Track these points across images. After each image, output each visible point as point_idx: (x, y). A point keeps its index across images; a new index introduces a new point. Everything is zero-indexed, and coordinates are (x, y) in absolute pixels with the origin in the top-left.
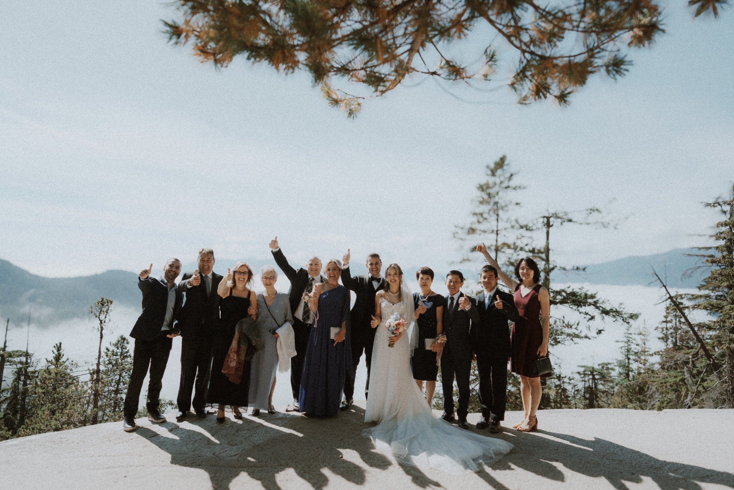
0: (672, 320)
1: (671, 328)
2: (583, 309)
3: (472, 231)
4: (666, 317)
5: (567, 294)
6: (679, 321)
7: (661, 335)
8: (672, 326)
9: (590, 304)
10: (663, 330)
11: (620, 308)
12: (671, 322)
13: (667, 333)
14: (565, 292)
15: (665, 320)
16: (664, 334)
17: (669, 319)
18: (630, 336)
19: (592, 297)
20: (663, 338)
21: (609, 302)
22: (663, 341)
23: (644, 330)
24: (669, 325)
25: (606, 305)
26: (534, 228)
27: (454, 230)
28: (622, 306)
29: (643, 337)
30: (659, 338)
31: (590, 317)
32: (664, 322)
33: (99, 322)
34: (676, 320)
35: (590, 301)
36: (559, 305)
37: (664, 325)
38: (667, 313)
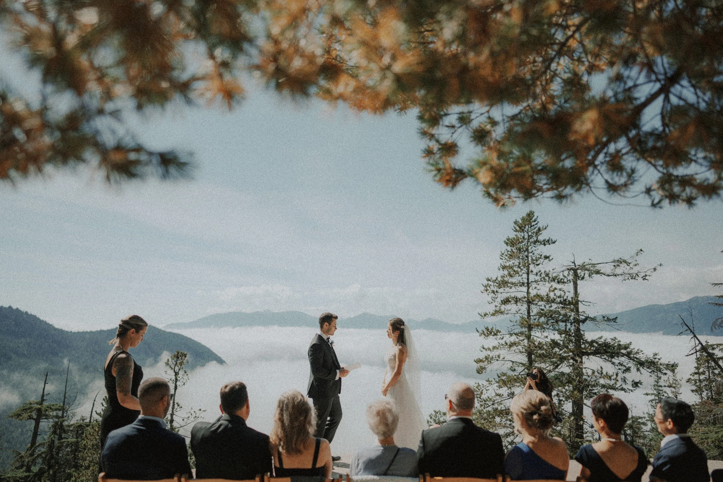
0: (705, 372)
1: (704, 380)
2: (616, 360)
3: (503, 284)
4: (697, 368)
5: (599, 345)
6: (713, 372)
7: (694, 388)
8: (706, 378)
9: (623, 355)
10: (696, 383)
11: (655, 358)
12: (704, 374)
13: (700, 385)
14: (597, 343)
15: (696, 371)
16: (697, 386)
17: (701, 370)
18: (660, 388)
19: (626, 348)
20: (696, 391)
21: (642, 352)
22: (697, 393)
23: (674, 382)
24: (702, 377)
25: (639, 355)
26: (566, 280)
27: (486, 282)
28: (657, 357)
29: (673, 389)
30: (693, 391)
31: (625, 368)
32: (696, 373)
33: (174, 374)
34: (709, 372)
35: (623, 351)
36: (591, 356)
37: (696, 377)
38: (698, 364)
